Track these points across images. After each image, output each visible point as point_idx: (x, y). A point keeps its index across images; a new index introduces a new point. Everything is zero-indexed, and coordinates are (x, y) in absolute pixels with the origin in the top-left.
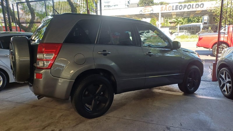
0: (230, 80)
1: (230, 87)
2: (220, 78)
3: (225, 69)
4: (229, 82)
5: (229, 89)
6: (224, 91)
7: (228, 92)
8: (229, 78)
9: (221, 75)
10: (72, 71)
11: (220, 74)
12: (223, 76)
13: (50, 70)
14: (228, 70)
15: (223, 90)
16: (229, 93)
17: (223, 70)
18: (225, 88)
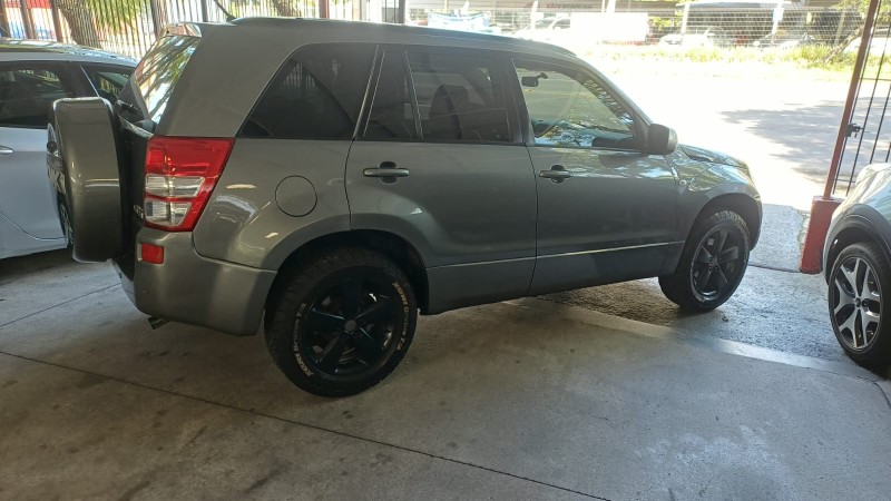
0: (876, 296)
1: (872, 325)
2: (836, 282)
3: (861, 252)
4: (871, 305)
5: (868, 328)
6: (847, 332)
7: (860, 342)
8: (873, 288)
9: (842, 267)
10: (273, 234)
11: (839, 265)
12: (851, 276)
13: (189, 234)
14: (874, 258)
15: (841, 328)
16: (866, 344)
17: (855, 250)
18: (850, 324)
